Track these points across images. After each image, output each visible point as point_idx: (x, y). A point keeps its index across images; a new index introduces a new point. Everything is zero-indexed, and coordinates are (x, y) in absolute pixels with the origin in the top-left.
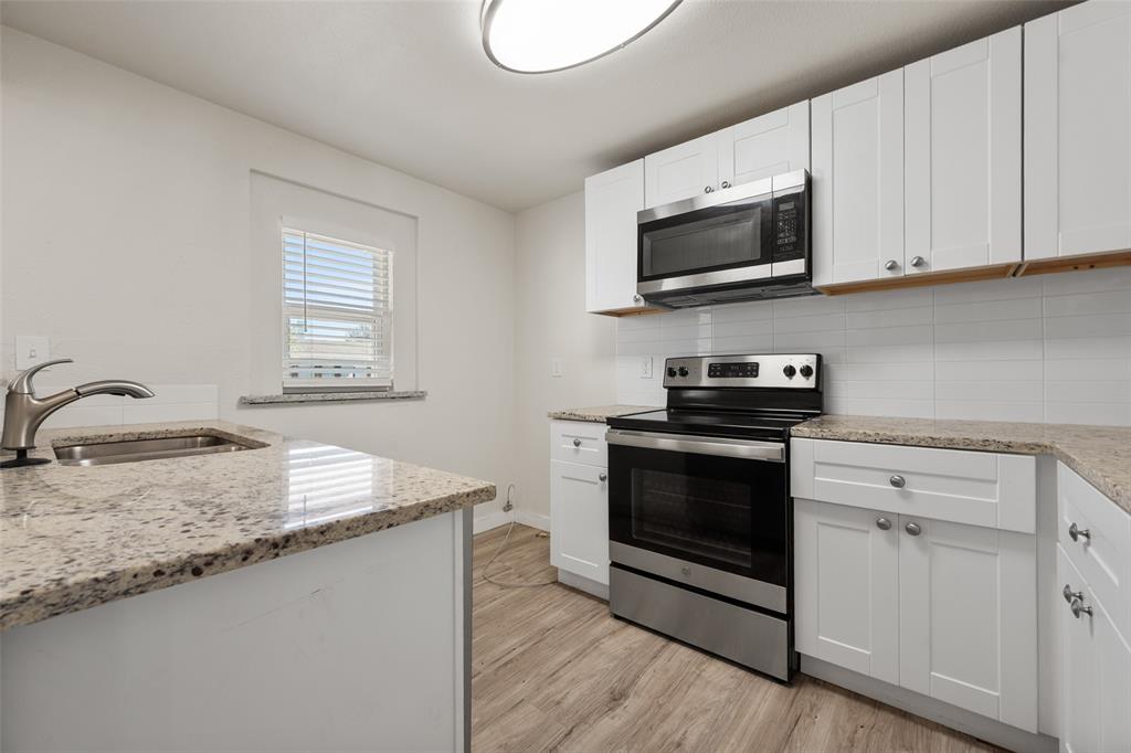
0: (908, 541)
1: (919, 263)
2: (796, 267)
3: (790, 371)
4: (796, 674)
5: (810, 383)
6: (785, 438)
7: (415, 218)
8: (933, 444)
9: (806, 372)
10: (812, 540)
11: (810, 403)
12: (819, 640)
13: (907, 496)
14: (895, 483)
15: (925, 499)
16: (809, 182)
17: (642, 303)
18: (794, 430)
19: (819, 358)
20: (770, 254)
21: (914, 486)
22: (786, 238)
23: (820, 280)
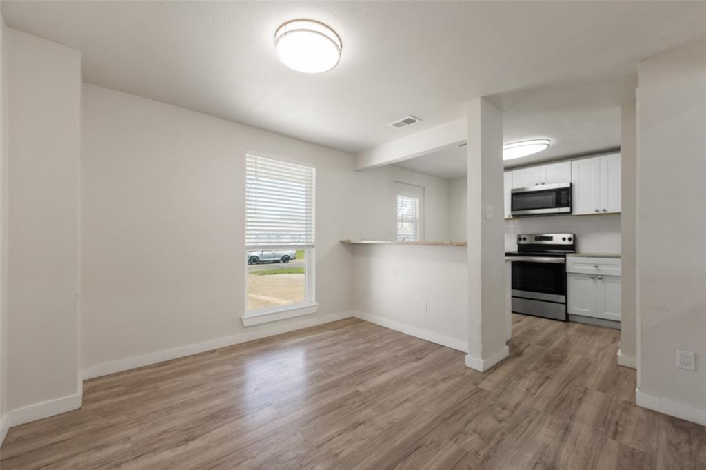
0: (599, 281)
1: (604, 210)
2: (567, 209)
3: (564, 239)
4: (567, 319)
5: (571, 243)
6: (565, 256)
7: (424, 188)
8: (605, 257)
9: (570, 239)
10: (573, 284)
11: (572, 248)
12: (574, 309)
13: (599, 270)
14: (596, 267)
15: (604, 270)
16: (571, 184)
17: (511, 217)
18: (567, 255)
19: (574, 235)
20: (558, 205)
21: (600, 268)
22: (564, 201)
23: (574, 213)
